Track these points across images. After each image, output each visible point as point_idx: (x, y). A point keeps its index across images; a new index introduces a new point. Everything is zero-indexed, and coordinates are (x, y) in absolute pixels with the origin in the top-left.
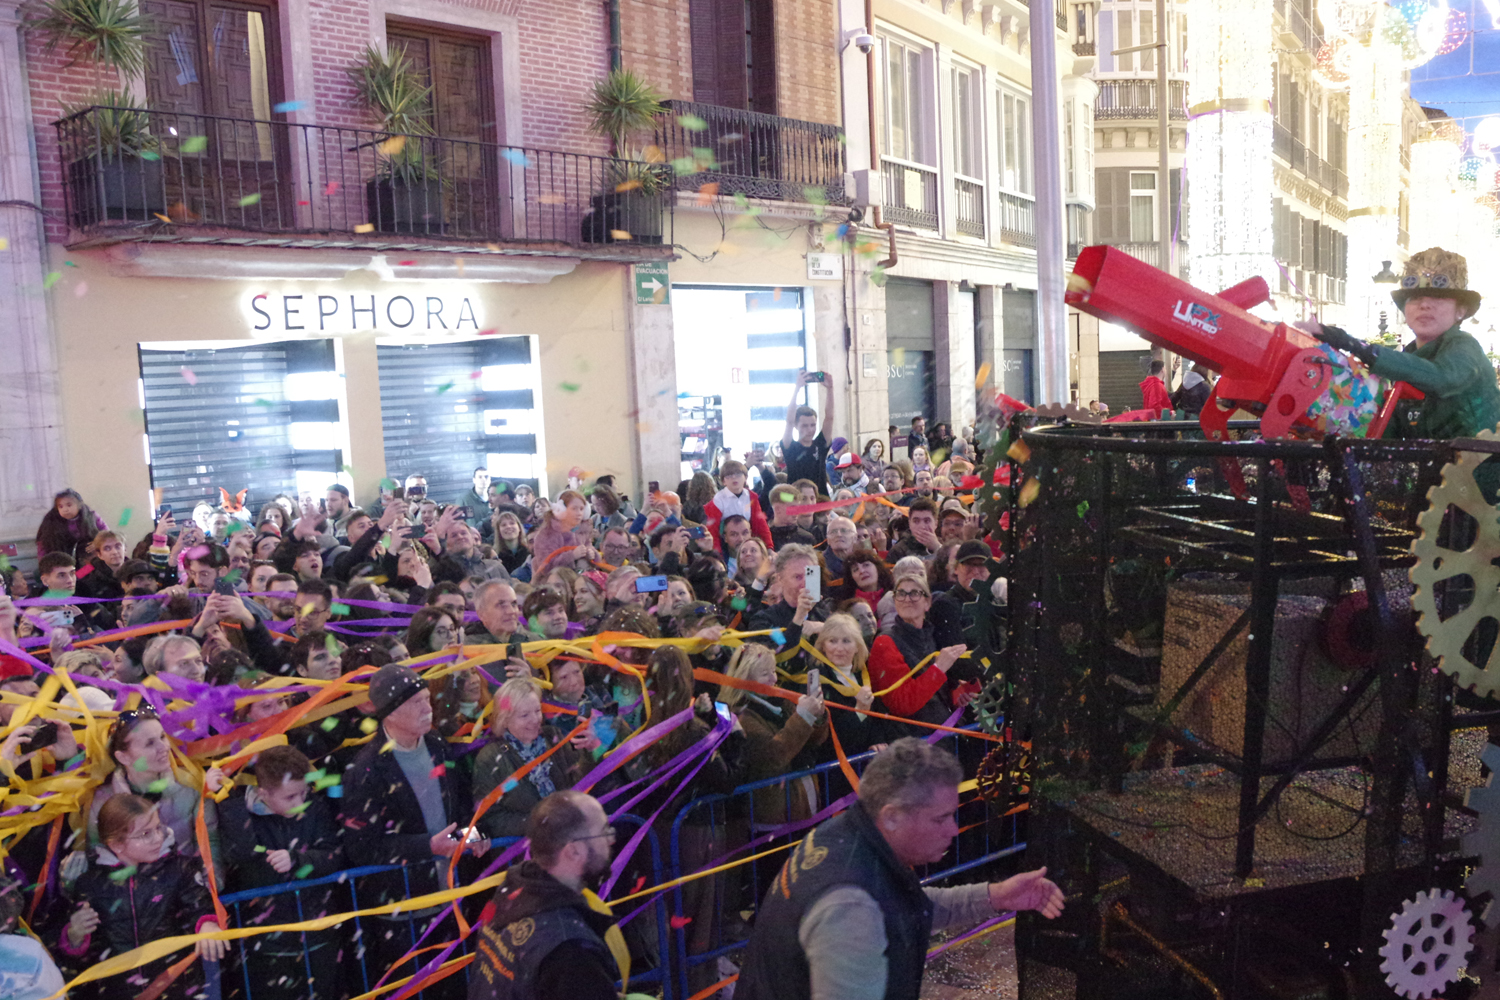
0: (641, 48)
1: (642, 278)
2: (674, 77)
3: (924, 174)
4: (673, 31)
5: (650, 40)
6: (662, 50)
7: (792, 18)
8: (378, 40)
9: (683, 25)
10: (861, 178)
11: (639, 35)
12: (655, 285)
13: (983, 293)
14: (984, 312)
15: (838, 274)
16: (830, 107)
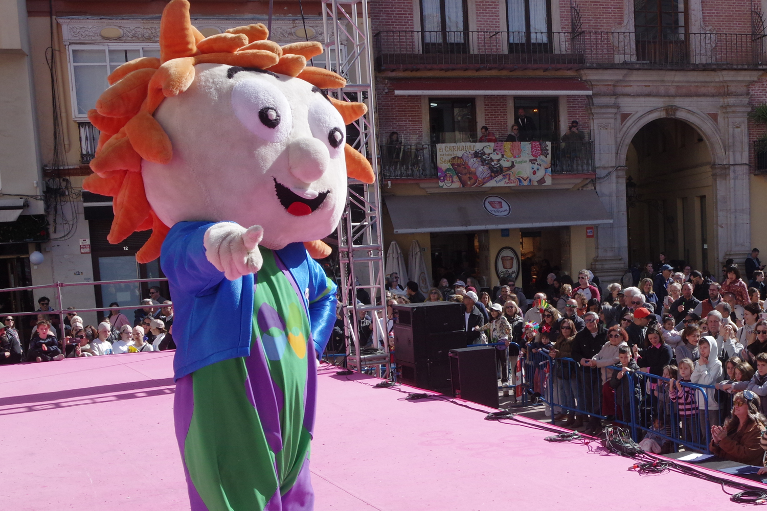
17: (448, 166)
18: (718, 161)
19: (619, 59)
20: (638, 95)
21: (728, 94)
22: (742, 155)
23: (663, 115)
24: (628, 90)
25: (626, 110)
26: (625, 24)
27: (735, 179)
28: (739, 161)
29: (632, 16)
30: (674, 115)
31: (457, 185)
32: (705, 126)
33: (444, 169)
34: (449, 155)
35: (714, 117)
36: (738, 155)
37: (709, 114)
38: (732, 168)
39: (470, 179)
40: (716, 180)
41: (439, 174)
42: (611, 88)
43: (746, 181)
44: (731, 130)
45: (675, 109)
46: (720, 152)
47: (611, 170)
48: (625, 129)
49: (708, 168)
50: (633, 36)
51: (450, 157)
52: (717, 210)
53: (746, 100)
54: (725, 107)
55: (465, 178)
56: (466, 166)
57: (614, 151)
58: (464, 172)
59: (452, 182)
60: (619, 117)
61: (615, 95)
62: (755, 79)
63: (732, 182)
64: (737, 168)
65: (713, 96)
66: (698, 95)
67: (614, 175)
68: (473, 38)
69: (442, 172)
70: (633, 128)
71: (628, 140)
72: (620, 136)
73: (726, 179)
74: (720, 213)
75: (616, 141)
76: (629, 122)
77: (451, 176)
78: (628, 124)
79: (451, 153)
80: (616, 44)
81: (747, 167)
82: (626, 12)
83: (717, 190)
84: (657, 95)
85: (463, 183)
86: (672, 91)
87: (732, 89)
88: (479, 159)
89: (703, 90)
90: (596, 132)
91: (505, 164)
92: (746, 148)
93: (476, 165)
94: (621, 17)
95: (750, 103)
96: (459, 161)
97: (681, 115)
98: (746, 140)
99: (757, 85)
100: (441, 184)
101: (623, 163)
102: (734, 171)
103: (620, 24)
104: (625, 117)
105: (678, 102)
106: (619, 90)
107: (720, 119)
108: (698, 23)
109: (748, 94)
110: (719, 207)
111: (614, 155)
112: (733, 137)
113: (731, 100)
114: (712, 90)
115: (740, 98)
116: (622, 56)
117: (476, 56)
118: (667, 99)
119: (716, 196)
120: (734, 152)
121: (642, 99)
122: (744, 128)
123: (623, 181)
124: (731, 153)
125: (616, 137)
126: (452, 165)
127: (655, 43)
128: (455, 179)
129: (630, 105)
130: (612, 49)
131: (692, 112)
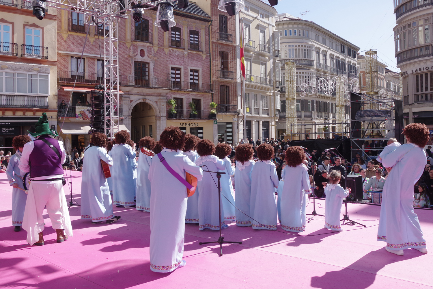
0: (215, 99)
1: (214, 121)
2: (218, 101)
3: (249, 108)
4: (218, 96)
5: (216, 98)
6: (217, 99)
7: (232, 93)
8: (191, 101)
9: (219, 96)
10: (240, 110)
11: (215, 97)
12: (216, 122)
13: (259, 122)
14: (259, 124)
15: (237, 120)
16: (236, 103)
17: (79, 113)
18: (157, 115)
19: (130, 84)
20: (135, 95)
21: (161, 96)
22: (164, 114)
23: (142, 101)
24: (132, 93)
26: (132, 74)
27: (162, 121)
28: (163, 115)
29: (134, 72)
30: (145, 101)
31: (81, 120)
32: (154, 105)
33: (78, 114)
34: (80, 110)
36: (163, 114)
37: (155, 101)
38: (161, 117)
39: (86, 118)
40: (157, 121)
41: (76, 116)
42: (128, 92)
43: (165, 121)
44: (161, 106)
45: (145, 99)
46: (158, 113)
47: (127, 117)
48: (131, 105)
49: (154, 117)
50: (134, 78)
51: (80, 111)
52: (157, 130)
53: (166, 98)
54: (160, 99)
55: (84, 117)
56: (85, 114)
57: (128, 111)
58: (84, 116)
59: (80, 118)
61: (129, 94)
62: (169, 92)
63: (161, 121)
64: (163, 117)
65: (156, 96)
66: (152, 96)
67: (128, 118)
68: (86, 75)
69: (77, 115)
70: (134, 105)
71: (132, 108)
72: (130, 106)
73: (159, 120)
74: (158, 131)
75: (129, 108)
77: (80, 117)
78: (132, 103)
79: (80, 109)
80: (129, 79)
81: (166, 117)
82: (132, 70)
83: (157, 124)
84: (141, 95)
85: (84, 119)
86: (145, 94)
87: (162, 95)
88: (89, 112)
89: (153, 94)
90: (123, 105)
92: (165, 112)
93: (88, 114)
94: (131, 71)
95: (167, 99)
96: (83, 112)
97: (147, 101)
98: (165, 109)
99: (168, 94)
100: (77, 119)
101: (131, 114)
102: (162, 118)
103: (130, 74)
104: (131, 101)
105: (147, 97)
106: (130, 93)
107: (158, 103)
108: (152, 75)
109: (166, 96)
110: (157, 129)
111: (128, 112)
112: (162, 108)
113: (161, 97)
114: (156, 95)
115: (164, 97)
116: (130, 83)
117: (87, 80)
118: (143, 96)
119: (157, 125)
120: (162, 113)
121: (136, 96)
122: (165, 106)
123: (130, 120)
124: (161, 113)
125: (129, 107)
126: (80, 113)
127: (140, 80)
128: (81, 117)
129: (133, 97)
130: (128, 81)
131: (150, 100)
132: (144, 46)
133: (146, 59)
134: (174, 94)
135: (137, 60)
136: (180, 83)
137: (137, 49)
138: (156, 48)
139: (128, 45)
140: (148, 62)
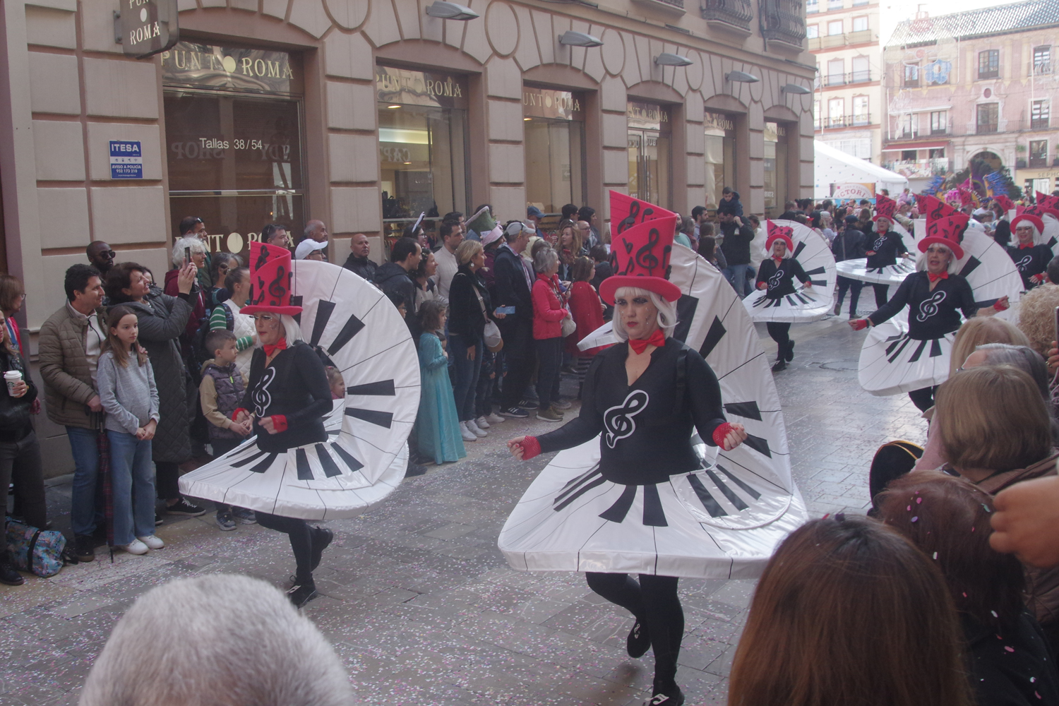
18: (1008, 166)
20: (973, 144)
21: (1008, 142)
23: (982, 151)
24: (970, 143)
25: (969, 150)
30: (987, 151)
32: (999, 154)
35: (1003, 150)
36: (1011, 163)
37: (1001, 149)
42: (963, 143)
45: (987, 148)
46: (1006, 163)
48: (967, 156)
50: (975, 125)
53: (1014, 144)
54: (1007, 147)
60: (965, 152)
61: (964, 145)
62: (1018, 136)
65: (1002, 143)
66: (996, 143)
70: (970, 156)
71: (968, 160)
72: (964, 159)
76: (969, 154)
84: (980, 144)
86: (987, 142)
87: (1010, 140)
89: (998, 141)
91: (916, 171)
92: (1014, 161)
95: (1016, 145)
97: (989, 150)
98: (1015, 157)
104: (968, 152)
105: (987, 146)
106: (965, 143)
107: (1005, 151)
108: (1000, 117)
109: (1016, 141)
112: (1010, 156)
113: (1008, 144)
115: (1012, 143)
116: (969, 132)
118: (984, 145)
121: (974, 146)
129: (968, 148)
130: (966, 130)
131: (994, 148)
132: (991, 84)
133: (992, 99)
134: (1031, 136)
135: (979, 103)
136: (1046, 120)
137: (980, 90)
138: (1007, 83)
139: (968, 88)
140: (995, 102)
